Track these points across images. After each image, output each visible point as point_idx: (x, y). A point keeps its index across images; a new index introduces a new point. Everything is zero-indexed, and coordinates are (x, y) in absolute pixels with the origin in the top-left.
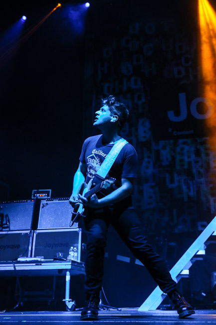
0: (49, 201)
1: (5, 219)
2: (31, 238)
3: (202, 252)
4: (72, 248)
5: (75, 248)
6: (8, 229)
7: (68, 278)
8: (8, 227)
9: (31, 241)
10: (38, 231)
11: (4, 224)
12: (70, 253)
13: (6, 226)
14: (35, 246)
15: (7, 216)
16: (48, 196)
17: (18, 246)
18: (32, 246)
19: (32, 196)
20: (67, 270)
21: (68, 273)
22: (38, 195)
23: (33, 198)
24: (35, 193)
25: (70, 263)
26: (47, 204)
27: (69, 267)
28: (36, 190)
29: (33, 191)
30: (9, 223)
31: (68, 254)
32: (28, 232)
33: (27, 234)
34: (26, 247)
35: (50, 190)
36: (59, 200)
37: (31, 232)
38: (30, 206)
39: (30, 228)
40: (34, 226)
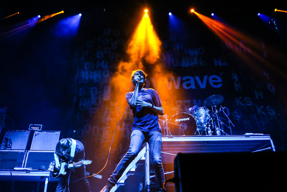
0: (40, 132)
1: (8, 142)
2: (25, 155)
3: (133, 170)
4: (52, 163)
5: (54, 163)
6: (10, 149)
7: (47, 182)
8: (11, 147)
9: (25, 157)
10: (30, 151)
11: (8, 145)
12: (50, 166)
13: (9, 146)
14: (27, 161)
15: (10, 140)
16: (40, 129)
17: (16, 160)
18: (25, 161)
19: (29, 128)
20: (46, 177)
21: (47, 179)
22: (33, 128)
23: (29, 129)
24: (31, 126)
25: (49, 173)
26: (39, 134)
27: (48, 175)
28: (32, 125)
29: (30, 125)
30: (11, 145)
31: (49, 167)
32: (24, 151)
33: (23, 152)
34: (21, 161)
35: (42, 125)
36: (46, 132)
37: (25, 151)
38: (27, 134)
39: (25, 149)
40: (28, 147)
